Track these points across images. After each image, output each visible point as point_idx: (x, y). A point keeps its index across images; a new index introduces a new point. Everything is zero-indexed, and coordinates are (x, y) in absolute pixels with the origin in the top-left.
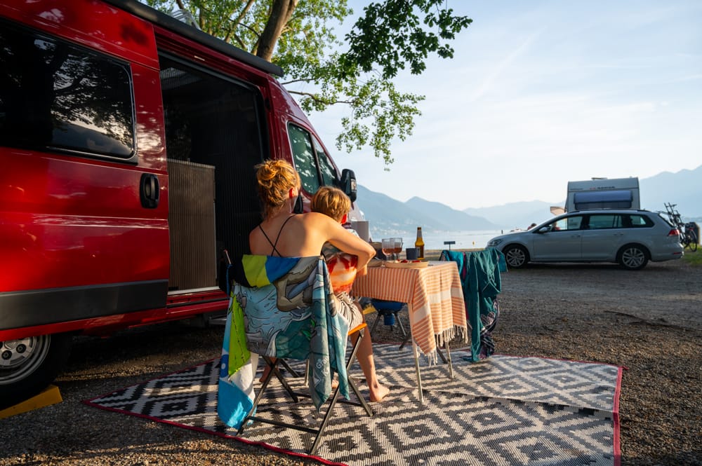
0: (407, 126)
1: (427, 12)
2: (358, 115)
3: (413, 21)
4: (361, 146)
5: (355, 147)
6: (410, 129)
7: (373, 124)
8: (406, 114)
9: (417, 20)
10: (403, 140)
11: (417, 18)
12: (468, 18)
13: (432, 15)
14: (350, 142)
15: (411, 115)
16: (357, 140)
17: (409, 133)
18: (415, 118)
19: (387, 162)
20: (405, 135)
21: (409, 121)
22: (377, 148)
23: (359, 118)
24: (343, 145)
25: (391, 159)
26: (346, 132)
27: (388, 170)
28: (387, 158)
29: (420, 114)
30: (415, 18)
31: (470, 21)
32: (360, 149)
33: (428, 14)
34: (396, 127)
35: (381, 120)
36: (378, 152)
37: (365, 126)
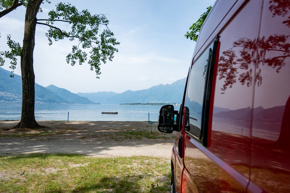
4: (82, 63)
5: (77, 63)
7: (90, 52)
10: (105, 63)
14: (74, 60)
16: (78, 59)
19: (98, 74)
22: (92, 65)
24: (71, 60)
26: (72, 54)
27: (99, 78)
28: (97, 71)
29: (117, 51)
32: (81, 64)
36: (93, 68)
37: (85, 53)
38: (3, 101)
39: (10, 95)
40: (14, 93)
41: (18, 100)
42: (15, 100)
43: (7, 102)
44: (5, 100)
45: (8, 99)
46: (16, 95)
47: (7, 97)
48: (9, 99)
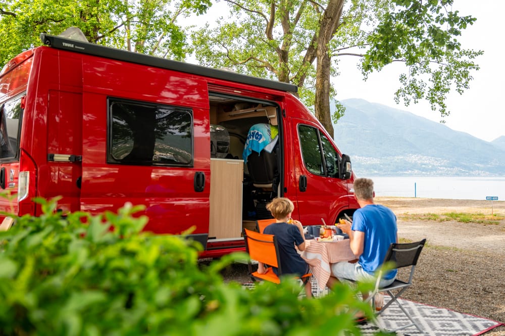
0: (464, 81)
1: (437, 13)
2: (414, 72)
3: (428, 19)
4: (418, 100)
5: (412, 101)
6: (467, 83)
7: (429, 80)
8: (463, 69)
9: (431, 18)
10: (461, 94)
11: (431, 16)
12: (472, 17)
13: (442, 15)
14: (408, 96)
15: (468, 70)
16: (414, 95)
17: (466, 86)
18: (472, 72)
19: (443, 115)
20: (462, 88)
21: (465, 75)
22: (433, 101)
23: (416, 75)
24: (401, 99)
25: (447, 111)
28: (443, 111)
29: (477, 69)
30: (430, 17)
31: (475, 19)
32: (418, 102)
33: (439, 15)
34: (453, 82)
35: (437, 76)
36: (435, 106)
37: (422, 81)
38: (416, 171)
39: (426, 160)
40: (434, 156)
41: (442, 168)
42: (435, 170)
43: (423, 172)
44: (420, 169)
45: (424, 168)
46: (436, 160)
47: (422, 164)
48: (427, 167)
